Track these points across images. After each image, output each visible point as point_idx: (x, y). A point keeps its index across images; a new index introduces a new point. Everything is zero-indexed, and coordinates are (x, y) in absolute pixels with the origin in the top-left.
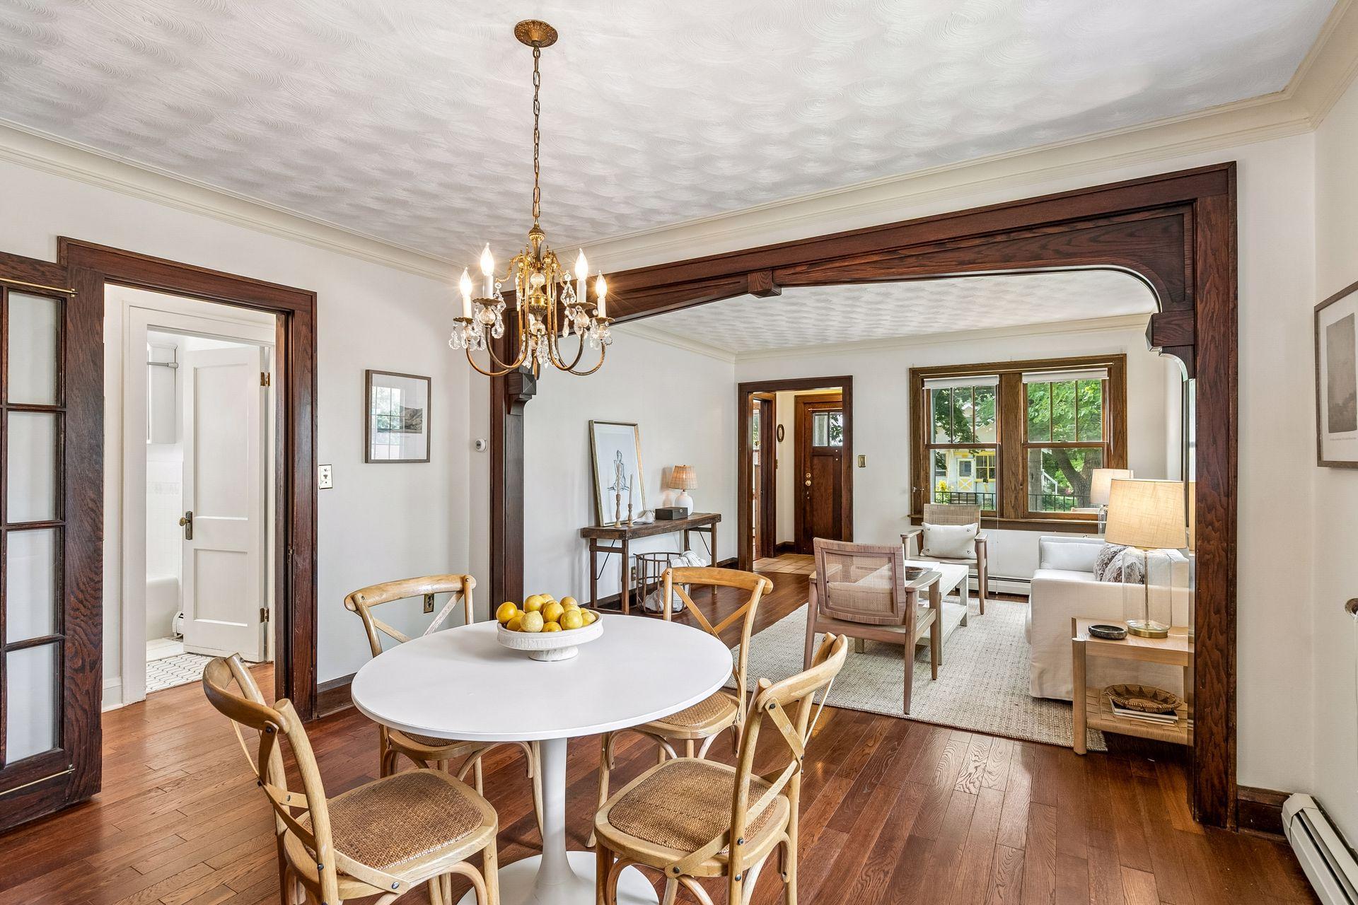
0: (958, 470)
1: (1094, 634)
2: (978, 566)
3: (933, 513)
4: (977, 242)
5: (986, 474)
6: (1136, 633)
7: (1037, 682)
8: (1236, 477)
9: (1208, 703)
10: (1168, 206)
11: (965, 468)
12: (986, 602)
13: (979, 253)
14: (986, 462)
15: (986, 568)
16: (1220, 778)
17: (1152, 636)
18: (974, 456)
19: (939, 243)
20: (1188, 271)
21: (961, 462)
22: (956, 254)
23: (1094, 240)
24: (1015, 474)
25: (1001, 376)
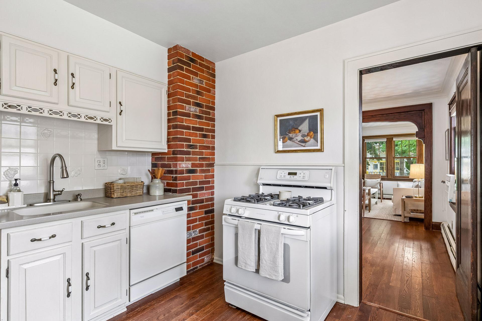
0: (373, 167)
1: (406, 197)
2: (380, 189)
3: (367, 176)
4: (380, 116)
5: (383, 169)
6: (416, 197)
7: (394, 211)
8: (432, 163)
9: (427, 206)
10: (419, 110)
11: (376, 167)
12: (382, 200)
13: (381, 118)
14: (383, 164)
15: (383, 191)
16: (429, 220)
17: (419, 198)
18: (379, 162)
19: (372, 116)
20: (423, 123)
21: (374, 164)
22: (376, 118)
23: (405, 116)
24: (391, 166)
25: (387, 138)
